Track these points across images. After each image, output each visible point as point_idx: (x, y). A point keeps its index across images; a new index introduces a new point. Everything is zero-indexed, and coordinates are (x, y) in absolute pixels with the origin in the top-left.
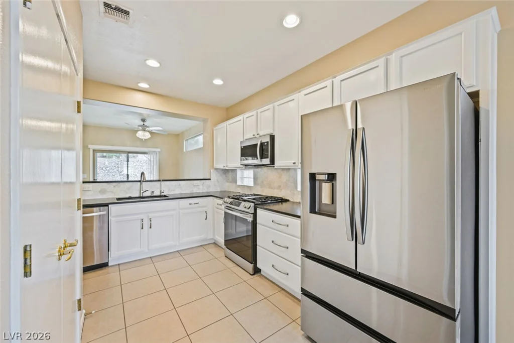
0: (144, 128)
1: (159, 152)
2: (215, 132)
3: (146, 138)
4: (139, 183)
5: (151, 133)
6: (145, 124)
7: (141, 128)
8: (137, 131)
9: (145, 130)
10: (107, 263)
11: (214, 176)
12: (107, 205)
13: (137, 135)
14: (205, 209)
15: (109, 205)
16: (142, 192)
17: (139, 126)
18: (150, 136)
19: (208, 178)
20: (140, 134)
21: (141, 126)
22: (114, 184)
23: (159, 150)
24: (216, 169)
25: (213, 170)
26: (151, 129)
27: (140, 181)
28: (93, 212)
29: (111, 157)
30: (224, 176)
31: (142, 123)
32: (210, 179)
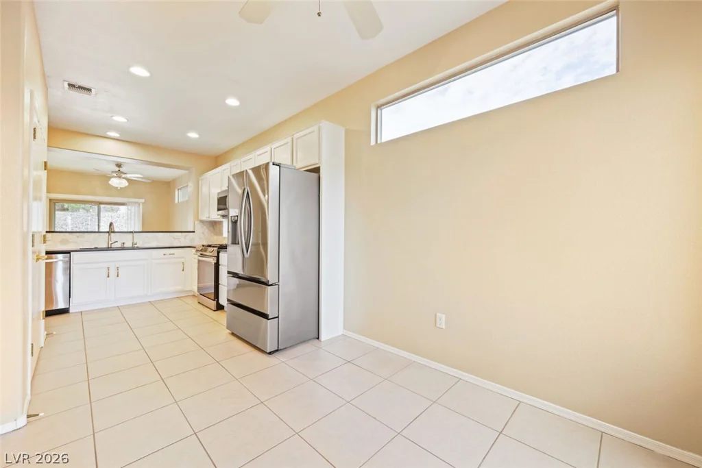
0: (119, 174)
1: (143, 203)
2: (200, 182)
3: (122, 186)
4: (108, 234)
5: (128, 180)
6: (121, 169)
7: (115, 175)
8: (110, 178)
9: (120, 177)
10: (68, 308)
11: (199, 229)
12: (69, 252)
13: (110, 182)
14: (182, 260)
15: (72, 253)
16: (110, 243)
17: (113, 172)
18: (127, 184)
19: (192, 230)
20: (115, 182)
21: (116, 172)
22: (78, 234)
23: (143, 201)
24: (202, 222)
25: (198, 222)
26: (128, 176)
27: (108, 232)
28: (52, 258)
29: (77, 210)
30: (212, 228)
31: (117, 169)
32: (194, 232)
